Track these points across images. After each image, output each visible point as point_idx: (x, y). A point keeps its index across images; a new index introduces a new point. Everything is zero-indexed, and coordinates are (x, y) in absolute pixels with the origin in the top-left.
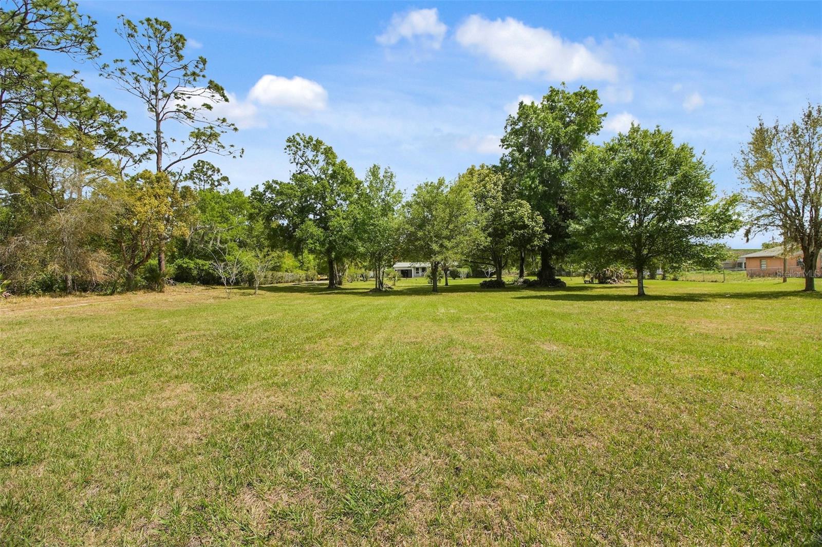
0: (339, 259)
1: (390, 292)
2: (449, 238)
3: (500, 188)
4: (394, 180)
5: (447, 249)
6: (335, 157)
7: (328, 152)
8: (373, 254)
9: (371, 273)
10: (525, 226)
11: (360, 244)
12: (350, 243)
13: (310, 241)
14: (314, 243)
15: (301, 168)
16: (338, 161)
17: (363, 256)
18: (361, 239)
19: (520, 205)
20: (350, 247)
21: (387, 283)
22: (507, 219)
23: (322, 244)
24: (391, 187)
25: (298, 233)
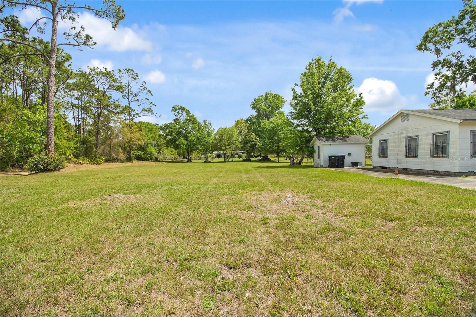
0: (191, 151)
1: (210, 162)
2: (228, 145)
3: (247, 128)
4: (211, 124)
5: (227, 149)
6: (190, 113)
7: (188, 112)
8: (204, 150)
9: (203, 156)
10: (253, 141)
11: (200, 146)
12: (196, 146)
13: (182, 145)
14: (184, 146)
15: (177, 117)
16: (191, 115)
17: (201, 150)
18: (200, 145)
19: (252, 134)
20: (197, 147)
21: (209, 160)
22: (248, 139)
23: (186, 146)
24: (210, 127)
25: (177, 142)
